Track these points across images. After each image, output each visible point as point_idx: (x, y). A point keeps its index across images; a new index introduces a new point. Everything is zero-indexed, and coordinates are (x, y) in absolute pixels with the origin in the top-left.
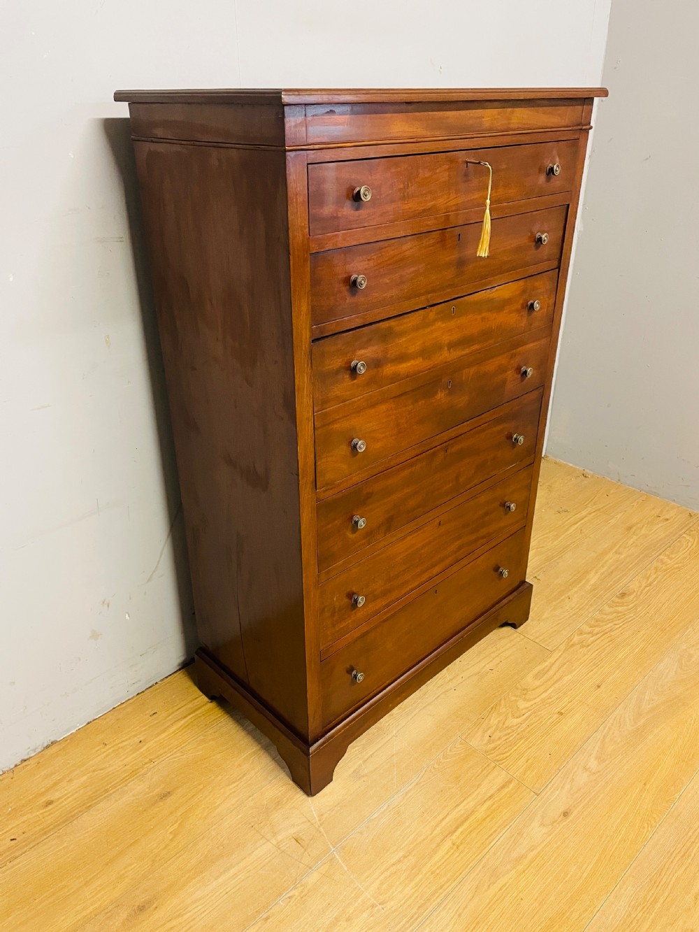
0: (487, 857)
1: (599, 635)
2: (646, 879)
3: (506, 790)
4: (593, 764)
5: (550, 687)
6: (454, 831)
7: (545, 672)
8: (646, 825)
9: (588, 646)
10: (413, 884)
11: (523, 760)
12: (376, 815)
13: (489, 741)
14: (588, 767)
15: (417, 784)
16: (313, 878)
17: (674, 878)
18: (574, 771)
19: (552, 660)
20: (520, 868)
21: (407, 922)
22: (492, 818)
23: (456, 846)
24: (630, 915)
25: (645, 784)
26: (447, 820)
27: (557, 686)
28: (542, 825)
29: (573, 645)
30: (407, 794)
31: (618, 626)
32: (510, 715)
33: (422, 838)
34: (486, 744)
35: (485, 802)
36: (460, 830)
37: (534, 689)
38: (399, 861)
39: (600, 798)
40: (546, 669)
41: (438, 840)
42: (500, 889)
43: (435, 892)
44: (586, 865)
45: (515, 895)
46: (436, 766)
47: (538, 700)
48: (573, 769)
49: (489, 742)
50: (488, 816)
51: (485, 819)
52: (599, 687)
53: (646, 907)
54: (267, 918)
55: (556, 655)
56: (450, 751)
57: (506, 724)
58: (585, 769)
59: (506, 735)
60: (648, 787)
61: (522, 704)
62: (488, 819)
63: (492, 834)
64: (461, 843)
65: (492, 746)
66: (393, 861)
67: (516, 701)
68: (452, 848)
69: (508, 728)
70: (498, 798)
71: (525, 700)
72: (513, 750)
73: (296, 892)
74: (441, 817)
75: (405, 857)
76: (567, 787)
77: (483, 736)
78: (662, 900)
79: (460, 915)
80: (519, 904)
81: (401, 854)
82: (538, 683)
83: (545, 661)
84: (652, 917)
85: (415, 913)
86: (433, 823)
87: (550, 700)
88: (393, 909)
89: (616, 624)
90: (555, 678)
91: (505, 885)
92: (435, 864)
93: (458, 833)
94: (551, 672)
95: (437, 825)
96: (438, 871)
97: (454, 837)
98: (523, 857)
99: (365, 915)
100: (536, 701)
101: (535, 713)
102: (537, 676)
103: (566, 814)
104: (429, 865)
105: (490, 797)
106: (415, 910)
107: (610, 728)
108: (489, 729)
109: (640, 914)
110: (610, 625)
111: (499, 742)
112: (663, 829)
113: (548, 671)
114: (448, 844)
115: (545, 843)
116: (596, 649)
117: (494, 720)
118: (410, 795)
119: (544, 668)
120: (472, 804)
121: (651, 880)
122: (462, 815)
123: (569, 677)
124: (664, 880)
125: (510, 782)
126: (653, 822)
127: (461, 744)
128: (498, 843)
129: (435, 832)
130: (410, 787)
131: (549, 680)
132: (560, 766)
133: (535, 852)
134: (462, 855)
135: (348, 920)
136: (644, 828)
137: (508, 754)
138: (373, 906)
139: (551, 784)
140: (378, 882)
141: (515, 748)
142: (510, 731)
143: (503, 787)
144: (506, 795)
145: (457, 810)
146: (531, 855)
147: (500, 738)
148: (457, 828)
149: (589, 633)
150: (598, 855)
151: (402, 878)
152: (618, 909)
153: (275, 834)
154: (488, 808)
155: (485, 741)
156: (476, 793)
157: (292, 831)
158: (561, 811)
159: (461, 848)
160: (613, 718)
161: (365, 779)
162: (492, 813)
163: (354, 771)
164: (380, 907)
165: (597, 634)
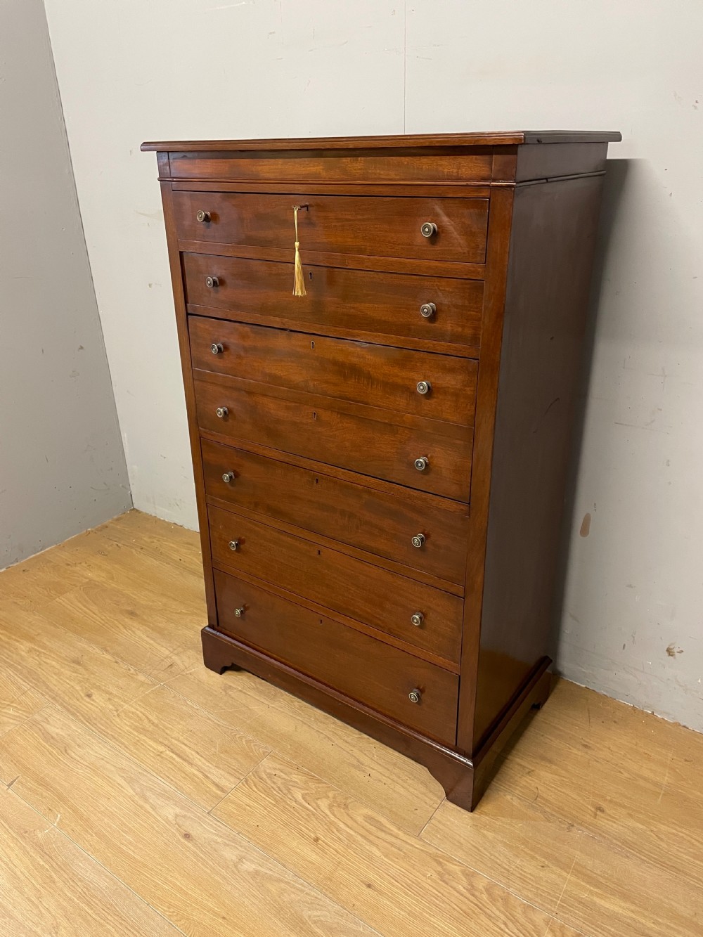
0: (149, 775)
1: (472, 898)
2: (113, 900)
3: (214, 789)
4: (248, 866)
5: (356, 832)
6: (173, 752)
7: (381, 827)
8: (172, 910)
9: (444, 881)
10: (131, 730)
11: (250, 803)
12: (189, 703)
13: (271, 774)
14: (244, 861)
15: (218, 725)
16: (141, 677)
17: (110, 927)
18: (239, 847)
19: (405, 837)
20: (136, 798)
21: (103, 730)
22: (184, 778)
23: (160, 754)
24: (81, 881)
25: (224, 918)
26: (184, 747)
27: (359, 838)
28: (177, 816)
29: (440, 863)
30: (209, 719)
31: (503, 926)
32: (307, 792)
33: (168, 732)
34: (265, 772)
35: (202, 772)
36: (174, 756)
37: (348, 815)
38: (150, 721)
39: (206, 869)
40: (384, 829)
41: (166, 742)
42: (119, 784)
43: (123, 744)
44: (132, 848)
45: (113, 794)
46: (238, 736)
47: (333, 818)
48: (241, 846)
49: (269, 775)
50: (186, 775)
51: (184, 772)
52: (369, 886)
53: (84, 895)
54: (116, 662)
55: (413, 841)
56: (256, 745)
57: (293, 788)
58: (241, 859)
59: (279, 788)
60: (221, 920)
61: (324, 804)
62: (183, 775)
63: (169, 778)
64: (162, 757)
65: (265, 777)
66: (150, 717)
67: (327, 797)
68: (158, 751)
69: (289, 790)
70: (205, 782)
71: (330, 807)
72: (261, 794)
73: (132, 671)
74: (186, 742)
75: (153, 724)
76: (219, 840)
77: (275, 769)
78: (90, 912)
79: (103, 759)
80: (105, 797)
81: (156, 721)
82: (360, 819)
83: (399, 829)
84: (76, 900)
85: (108, 733)
86: (181, 738)
87: (335, 830)
88: (113, 721)
89: (505, 924)
90: (372, 838)
91: (122, 787)
92: (146, 742)
93: (171, 754)
94: (382, 835)
95: (179, 741)
96: (139, 744)
97: (168, 752)
98: (146, 800)
99: (111, 707)
100: (331, 815)
101: (314, 815)
102: (369, 819)
103: (187, 836)
104: (145, 738)
105: (207, 777)
106: (110, 733)
107: (302, 891)
108: (286, 774)
109: (80, 890)
110: (503, 917)
111: (269, 782)
112: (166, 927)
113: (382, 830)
114: (162, 748)
115: (158, 818)
116: (442, 891)
117: (295, 778)
118: (208, 721)
119: (385, 827)
120: (200, 763)
121: (111, 905)
122: (188, 756)
123: (378, 853)
124: (109, 917)
125: (223, 790)
126: (175, 918)
127: (264, 753)
128: (160, 782)
129: (173, 740)
130: (215, 721)
131: (367, 831)
132: (242, 834)
133: (150, 810)
134: (151, 758)
135: (110, 699)
136: (169, 908)
137: (255, 790)
138: (117, 710)
139: (221, 825)
140: (134, 710)
141: (265, 796)
142: (285, 792)
143: (217, 785)
144: (208, 787)
145: (193, 753)
146: (147, 807)
147: (274, 783)
148: (177, 754)
149: (473, 886)
150: (142, 860)
151: (137, 724)
152: (87, 871)
153: (176, 655)
154: (194, 775)
155: (268, 771)
156: (210, 765)
157: (179, 662)
158: (191, 832)
159: (158, 757)
160: (319, 897)
161: (223, 693)
162: (190, 778)
163: (230, 686)
164: (116, 714)
165: (473, 895)
